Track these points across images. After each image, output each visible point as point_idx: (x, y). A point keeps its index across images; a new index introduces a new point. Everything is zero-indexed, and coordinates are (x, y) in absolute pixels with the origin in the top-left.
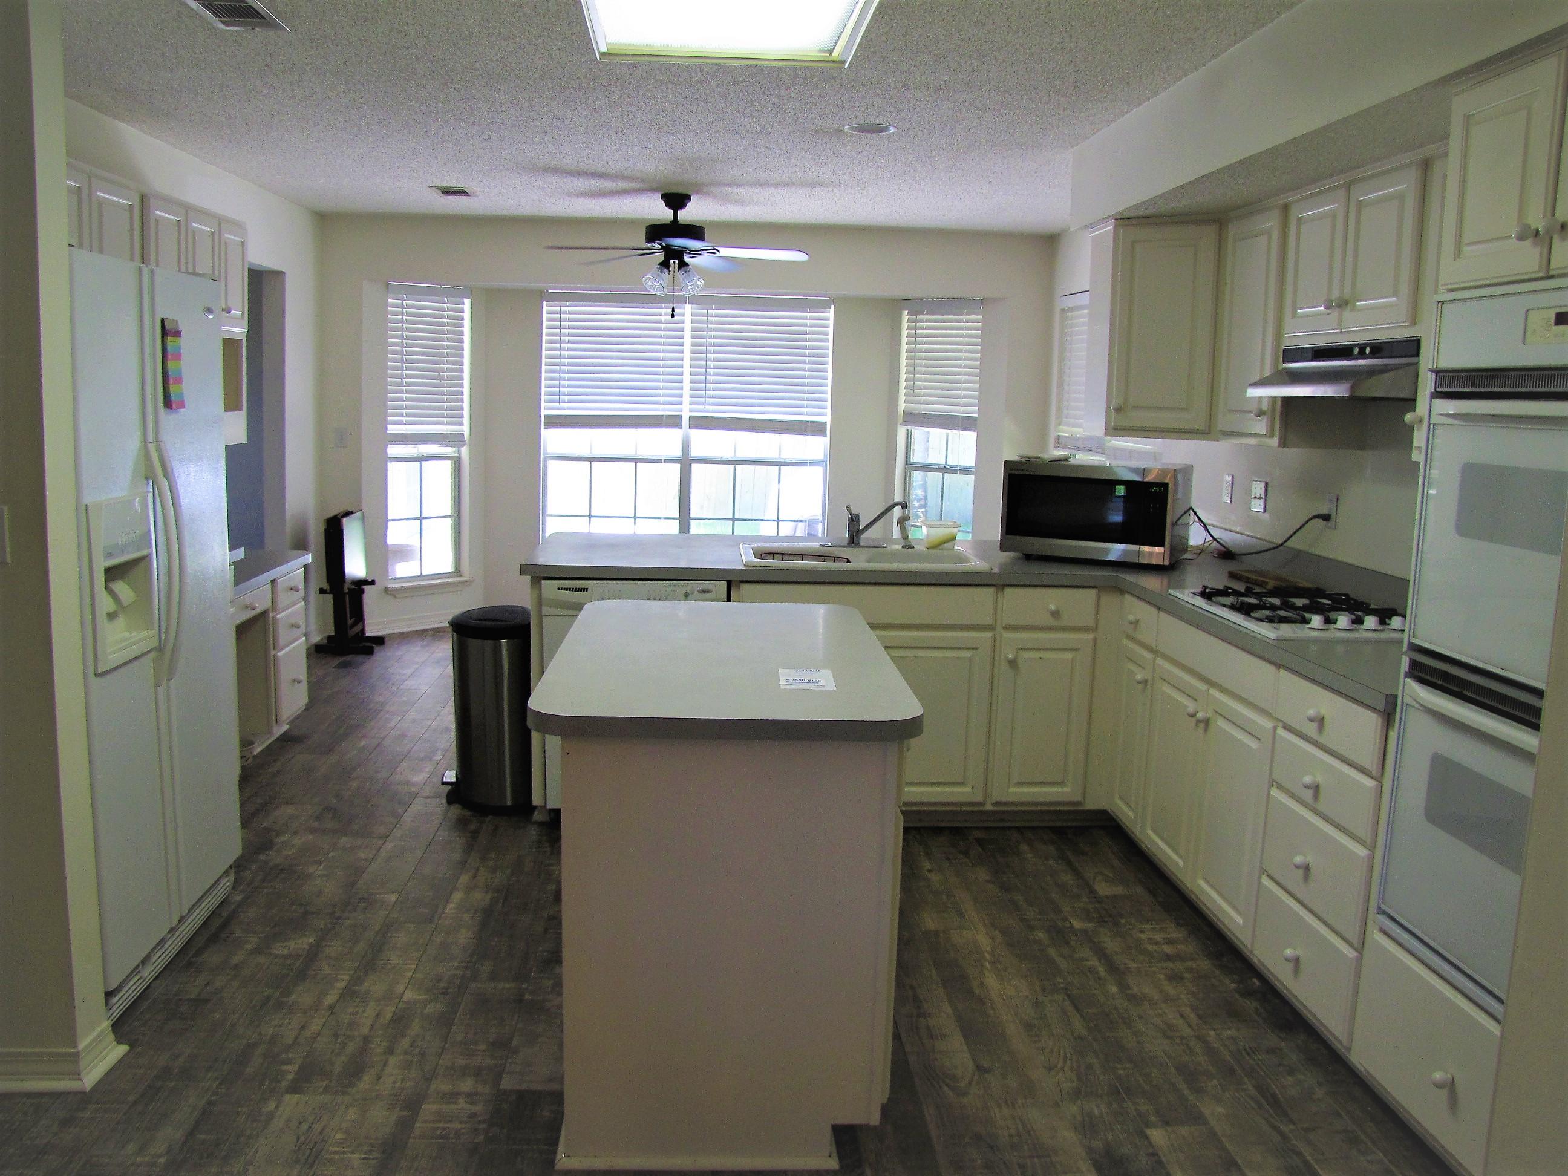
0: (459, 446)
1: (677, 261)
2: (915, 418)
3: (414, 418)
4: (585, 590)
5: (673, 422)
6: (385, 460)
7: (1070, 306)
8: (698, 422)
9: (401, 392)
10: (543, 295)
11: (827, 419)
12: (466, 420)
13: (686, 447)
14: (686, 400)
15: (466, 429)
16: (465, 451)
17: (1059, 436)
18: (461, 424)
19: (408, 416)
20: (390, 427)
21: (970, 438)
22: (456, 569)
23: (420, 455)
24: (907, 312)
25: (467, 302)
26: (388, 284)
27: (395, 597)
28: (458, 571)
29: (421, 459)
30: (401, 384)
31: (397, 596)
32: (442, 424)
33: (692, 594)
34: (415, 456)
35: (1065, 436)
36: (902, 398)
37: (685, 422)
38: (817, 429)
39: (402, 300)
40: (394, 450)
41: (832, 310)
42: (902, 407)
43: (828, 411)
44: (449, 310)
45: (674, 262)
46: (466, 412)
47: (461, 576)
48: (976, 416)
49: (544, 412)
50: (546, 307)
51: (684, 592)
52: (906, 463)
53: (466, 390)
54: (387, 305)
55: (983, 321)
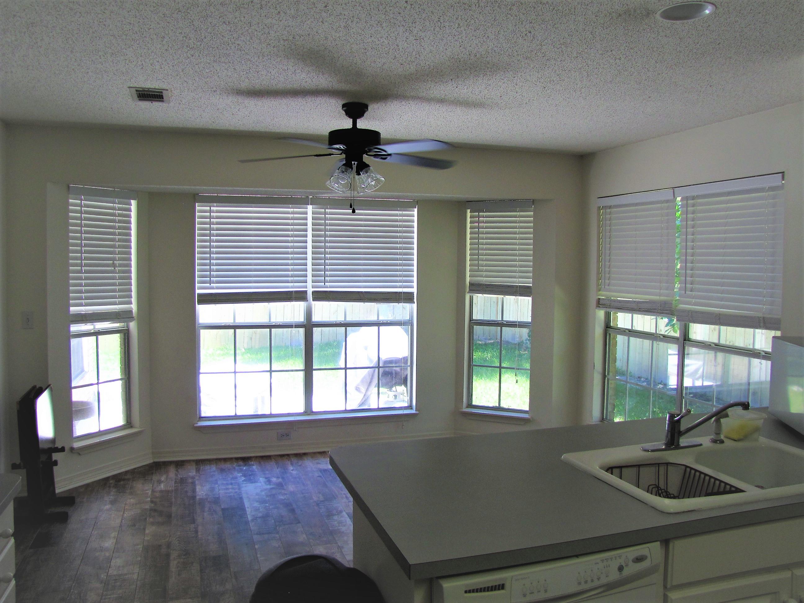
0: (127, 322)
1: (356, 163)
2: (478, 288)
3: (91, 300)
4: (501, 587)
5: (300, 296)
6: (69, 336)
7: (604, 205)
8: (320, 296)
9: (81, 278)
10: (196, 198)
11: (414, 290)
12: (134, 300)
13: (309, 314)
14: (310, 278)
15: (134, 307)
16: (133, 326)
17: (599, 299)
18: (131, 303)
19: (87, 298)
20: (72, 309)
21: (526, 302)
22: (127, 422)
23: (97, 330)
24: (469, 210)
25: (134, 203)
26: (69, 187)
27: (80, 454)
28: (129, 423)
29: (97, 334)
30: (80, 272)
31: (81, 453)
32: (115, 304)
33: (627, 565)
34: (92, 331)
35: (603, 299)
36: (468, 273)
37: (310, 296)
38: (407, 298)
39: (81, 200)
40: (75, 328)
41: (416, 210)
42: (468, 279)
43: (415, 284)
44: (119, 209)
45: (354, 164)
46: (134, 294)
47: (132, 427)
48: (531, 285)
49: (198, 291)
50: (198, 207)
51: (618, 565)
52: (470, 321)
53: (134, 275)
54: (68, 204)
55: (534, 216)
